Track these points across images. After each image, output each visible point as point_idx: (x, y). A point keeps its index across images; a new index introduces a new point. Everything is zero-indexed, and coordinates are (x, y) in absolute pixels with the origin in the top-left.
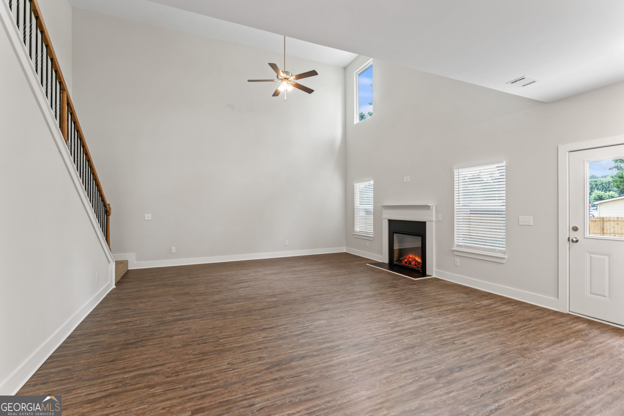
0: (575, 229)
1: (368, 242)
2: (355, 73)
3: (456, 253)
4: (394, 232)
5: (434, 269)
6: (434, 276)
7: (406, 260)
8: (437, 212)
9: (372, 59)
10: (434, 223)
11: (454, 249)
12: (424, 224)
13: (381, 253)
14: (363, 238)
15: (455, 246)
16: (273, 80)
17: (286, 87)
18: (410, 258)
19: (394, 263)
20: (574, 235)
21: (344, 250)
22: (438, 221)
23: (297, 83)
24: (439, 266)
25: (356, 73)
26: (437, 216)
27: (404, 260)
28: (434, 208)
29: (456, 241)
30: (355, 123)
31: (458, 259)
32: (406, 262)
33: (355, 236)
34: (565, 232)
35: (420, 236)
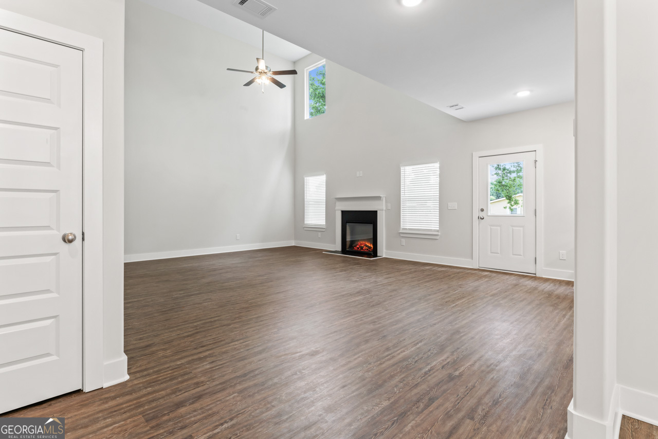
0: (482, 210)
1: (320, 234)
2: (305, 69)
3: (402, 235)
4: (347, 222)
5: (384, 250)
6: (384, 256)
7: (358, 246)
8: (386, 202)
9: (325, 60)
10: (384, 212)
11: (400, 232)
12: (375, 212)
13: (334, 243)
14: (315, 230)
15: (401, 229)
16: (252, 72)
17: (264, 81)
18: (362, 244)
19: (347, 250)
20: (482, 214)
21: (292, 243)
22: (387, 210)
23: (273, 78)
24: (388, 248)
25: (307, 70)
26: (386, 206)
27: (355, 246)
28: (384, 198)
29: (402, 225)
30: (305, 118)
31: (403, 240)
32: (358, 248)
33: (305, 229)
34: (476, 213)
35: (371, 223)
